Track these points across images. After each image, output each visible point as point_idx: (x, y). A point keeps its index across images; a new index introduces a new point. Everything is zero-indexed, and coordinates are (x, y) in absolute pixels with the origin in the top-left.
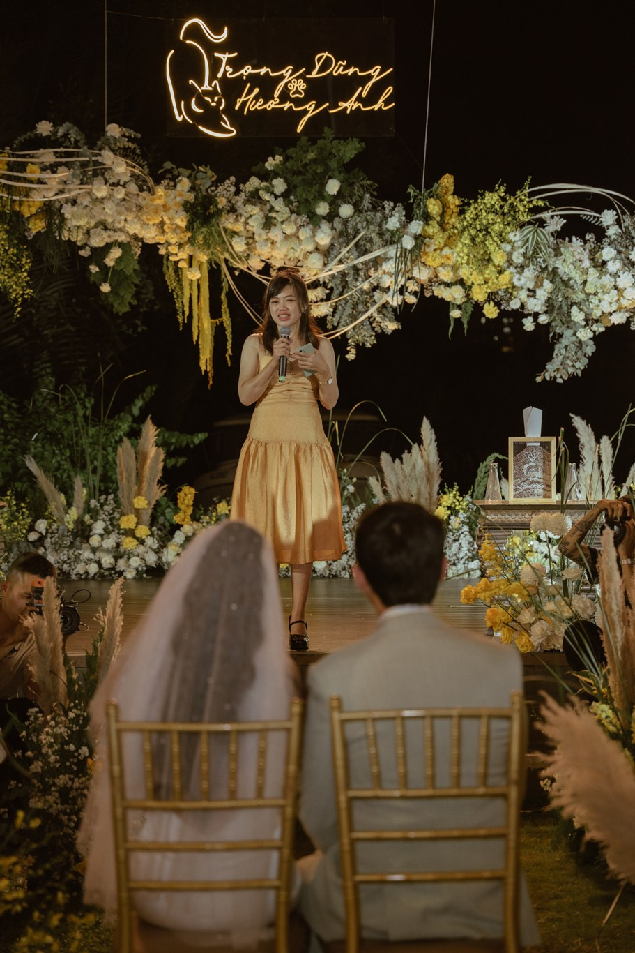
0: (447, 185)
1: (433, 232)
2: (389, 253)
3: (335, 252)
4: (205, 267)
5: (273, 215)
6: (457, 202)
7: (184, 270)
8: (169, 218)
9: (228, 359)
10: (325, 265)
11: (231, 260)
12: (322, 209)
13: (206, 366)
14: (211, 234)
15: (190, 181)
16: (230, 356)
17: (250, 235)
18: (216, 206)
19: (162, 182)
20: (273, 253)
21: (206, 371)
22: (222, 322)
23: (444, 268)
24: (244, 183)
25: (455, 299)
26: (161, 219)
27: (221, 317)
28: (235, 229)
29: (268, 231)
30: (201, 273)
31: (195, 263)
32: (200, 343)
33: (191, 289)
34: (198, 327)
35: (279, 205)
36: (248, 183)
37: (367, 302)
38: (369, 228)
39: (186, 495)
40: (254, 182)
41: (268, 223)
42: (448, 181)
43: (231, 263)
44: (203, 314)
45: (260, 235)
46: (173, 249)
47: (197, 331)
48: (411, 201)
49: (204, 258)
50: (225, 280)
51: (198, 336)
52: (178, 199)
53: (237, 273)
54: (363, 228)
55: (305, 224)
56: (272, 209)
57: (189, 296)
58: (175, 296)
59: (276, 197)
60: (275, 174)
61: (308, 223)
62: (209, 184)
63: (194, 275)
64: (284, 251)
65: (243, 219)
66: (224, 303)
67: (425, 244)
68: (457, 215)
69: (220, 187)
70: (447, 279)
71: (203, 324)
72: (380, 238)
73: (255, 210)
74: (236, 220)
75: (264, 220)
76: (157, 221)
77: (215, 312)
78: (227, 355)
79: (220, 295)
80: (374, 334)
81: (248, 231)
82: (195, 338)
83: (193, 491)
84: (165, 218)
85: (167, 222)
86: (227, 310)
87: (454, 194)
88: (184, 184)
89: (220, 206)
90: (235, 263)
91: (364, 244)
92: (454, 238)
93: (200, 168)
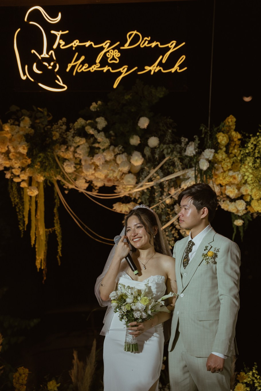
0: (231, 124)
1: (222, 158)
2: (188, 174)
3: (145, 173)
4: (42, 186)
5: (97, 145)
6: (239, 136)
7: (25, 189)
8: (14, 147)
9: (59, 260)
10: (137, 183)
11: (63, 180)
12: (135, 141)
13: (41, 265)
14: (46, 158)
15: (31, 120)
16: (60, 257)
17: (78, 162)
18: (51, 138)
19: (9, 121)
20: (96, 175)
21: (40, 269)
22: (55, 231)
23: (230, 186)
24: (74, 123)
25: (238, 211)
26: (7, 149)
27: (54, 226)
28: (66, 157)
29: (92, 158)
30: (38, 191)
31: (33, 183)
32: (36, 246)
33: (30, 205)
34: (35, 234)
35: (101, 137)
36: (76, 123)
37: (169, 214)
38: (172, 154)
39: (20, 375)
40: (81, 122)
41: (92, 152)
42: (231, 120)
43: (62, 182)
44: (39, 224)
45: (86, 161)
46: (16, 172)
47: (34, 237)
48: (203, 136)
49: (41, 179)
50: (57, 197)
51: (35, 241)
52: (21, 133)
53: (66, 192)
54: (168, 154)
55: (121, 152)
56: (95, 141)
57: (28, 209)
58: (17, 210)
59: (99, 131)
60: (98, 114)
61: (123, 153)
62: (46, 123)
63: (33, 192)
64: (105, 172)
65: (72, 149)
66: (56, 216)
67: (215, 168)
68: (238, 146)
69: (55, 126)
70: (232, 195)
71: (39, 232)
72: (181, 162)
73: (82, 141)
74: (67, 149)
75: (89, 150)
76: (4, 151)
77: (49, 223)
78: (58, 257)
79: (53, 209)
80: (173, 239)
81: (76, 158)
82: (33, 242)
83: (27, 371)
84: (10, 148)
85: (12, 150)
86: (59, 222)
87: (236, 130)
88: (26, 122)
89: (54, 138)
90: (65, 182)
91: (167, 168)
92: (236, 164)
93: (39, 108)
